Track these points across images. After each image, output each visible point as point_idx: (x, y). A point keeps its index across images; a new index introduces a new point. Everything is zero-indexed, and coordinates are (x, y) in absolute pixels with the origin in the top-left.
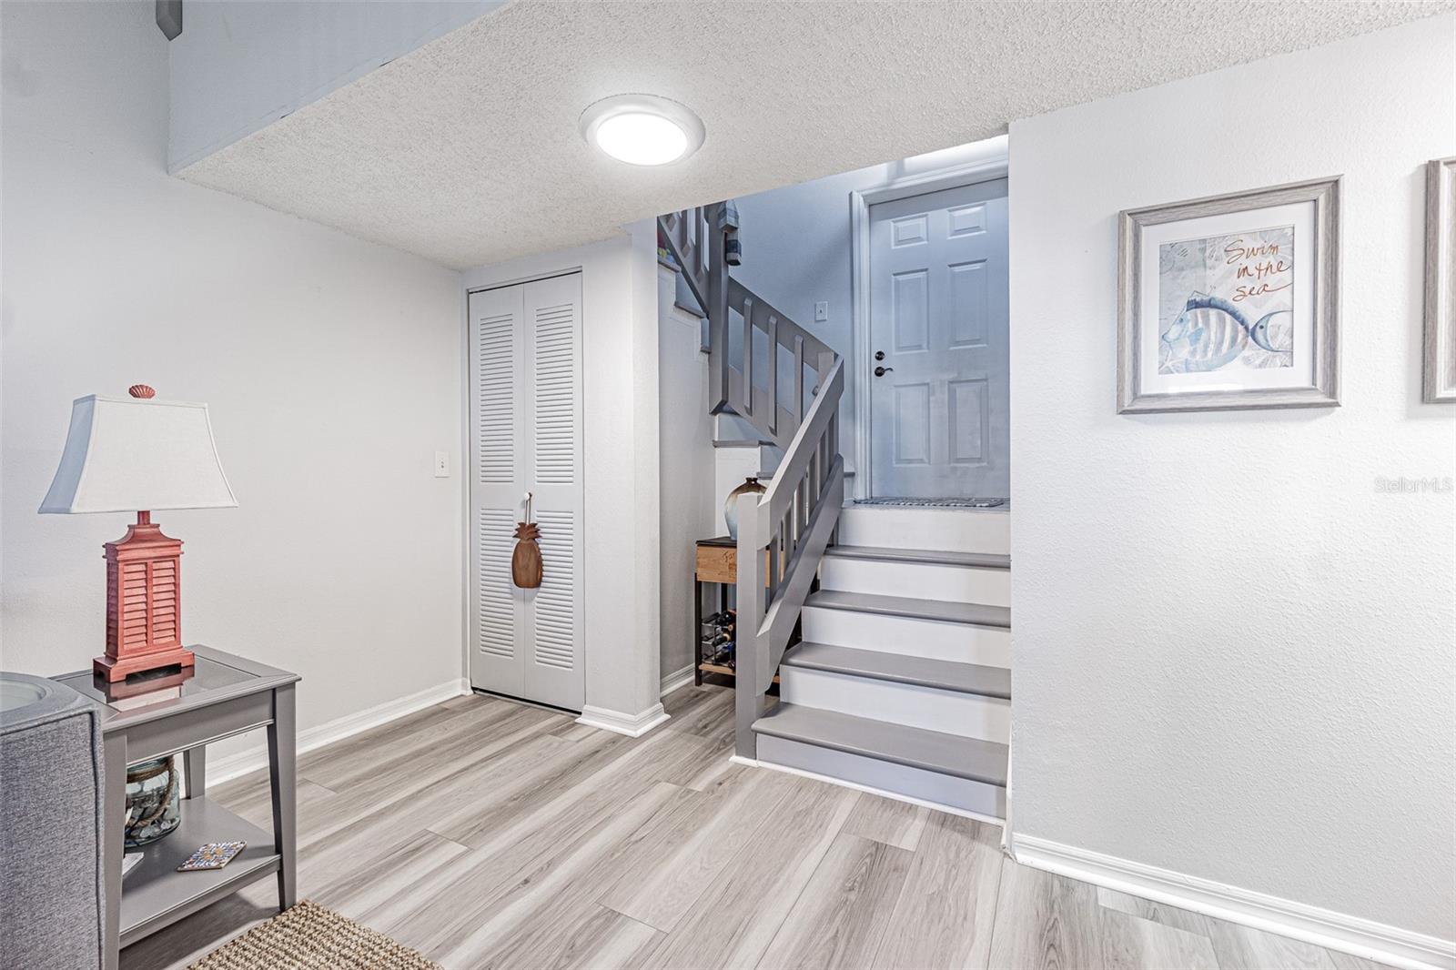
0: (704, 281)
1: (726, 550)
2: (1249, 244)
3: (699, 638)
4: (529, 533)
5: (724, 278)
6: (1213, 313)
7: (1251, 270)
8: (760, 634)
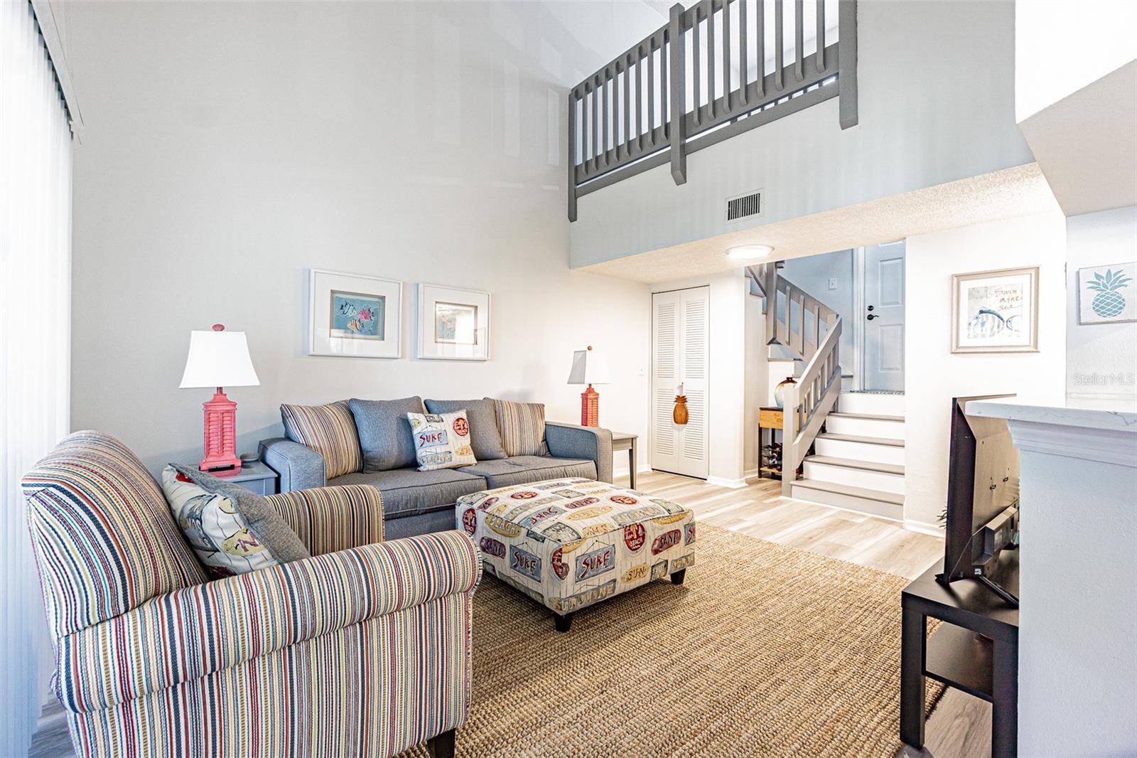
0: (764, 279)
1: (775, 412)
2: (1005, 289)
3: (760, 457)
4: (682, 400)
5: (775, 276)
6: (990, 315)
7: (1006, 300)
8: (795, 443)
